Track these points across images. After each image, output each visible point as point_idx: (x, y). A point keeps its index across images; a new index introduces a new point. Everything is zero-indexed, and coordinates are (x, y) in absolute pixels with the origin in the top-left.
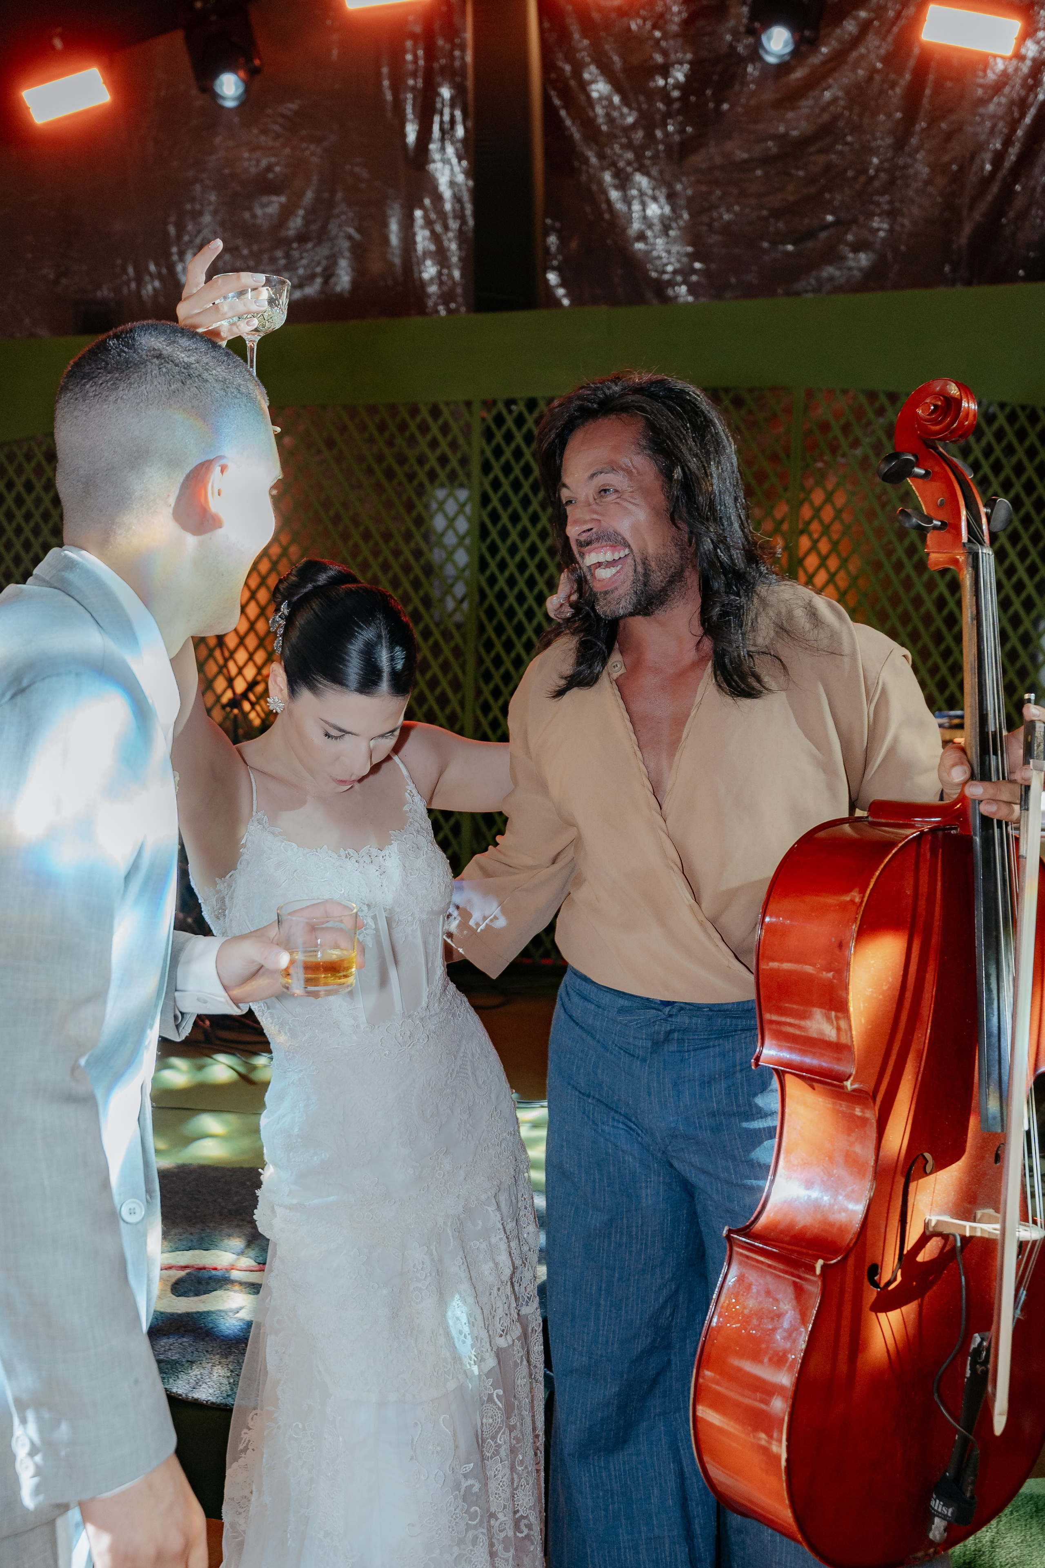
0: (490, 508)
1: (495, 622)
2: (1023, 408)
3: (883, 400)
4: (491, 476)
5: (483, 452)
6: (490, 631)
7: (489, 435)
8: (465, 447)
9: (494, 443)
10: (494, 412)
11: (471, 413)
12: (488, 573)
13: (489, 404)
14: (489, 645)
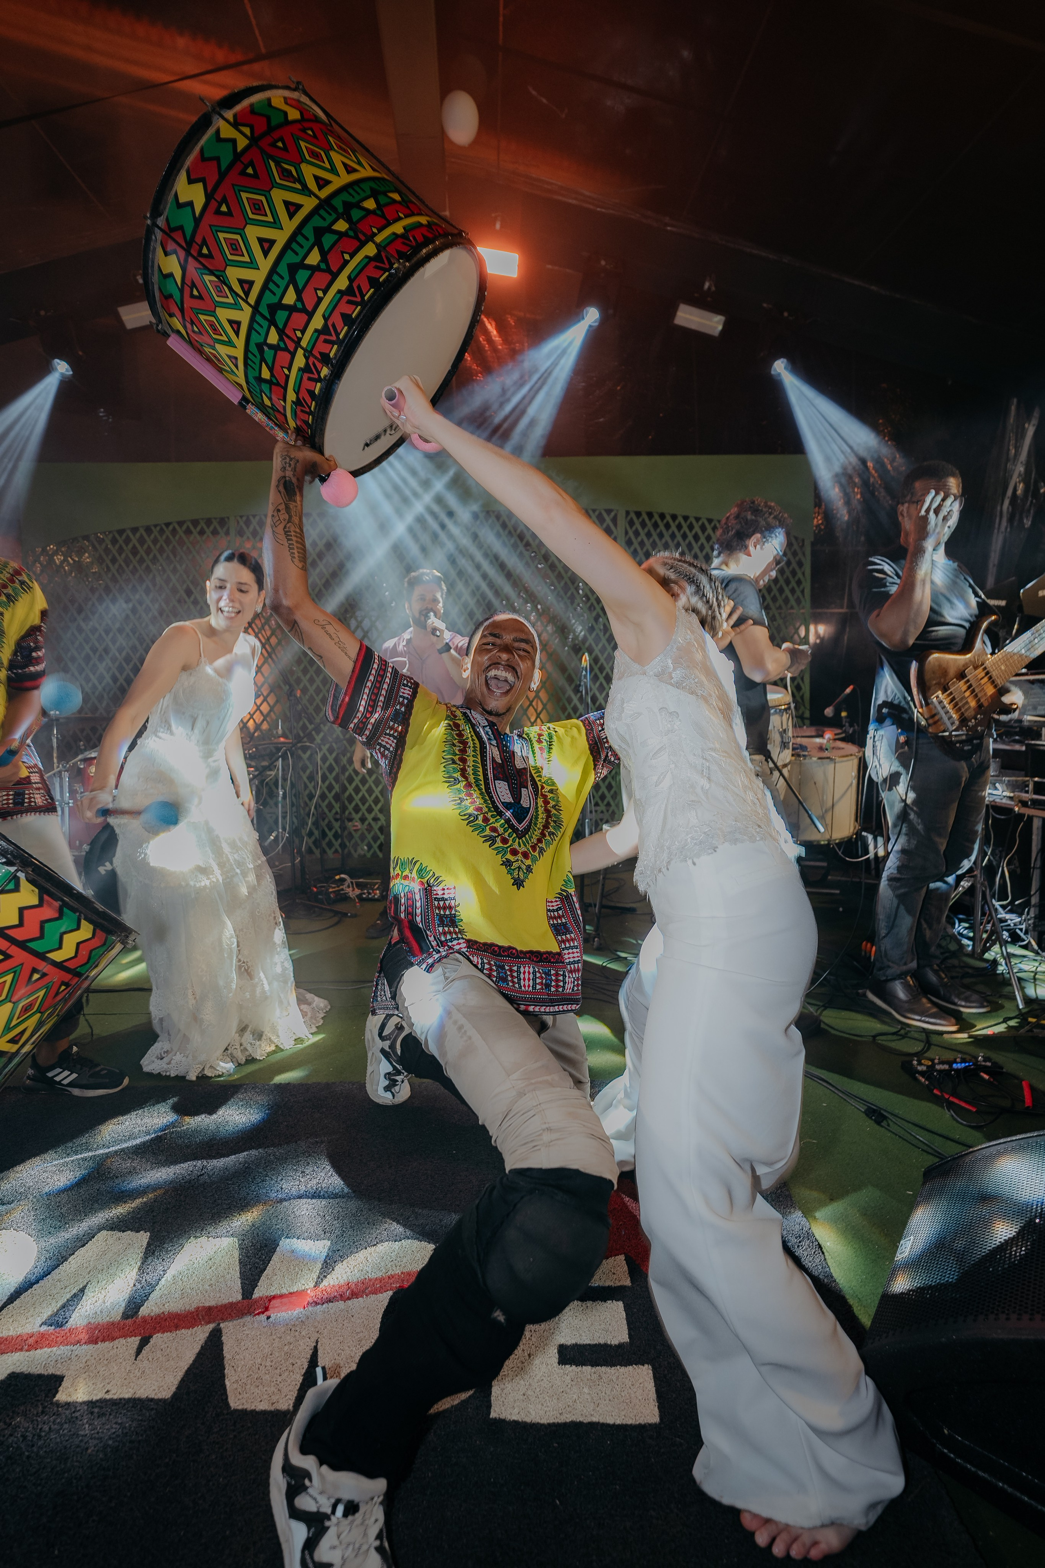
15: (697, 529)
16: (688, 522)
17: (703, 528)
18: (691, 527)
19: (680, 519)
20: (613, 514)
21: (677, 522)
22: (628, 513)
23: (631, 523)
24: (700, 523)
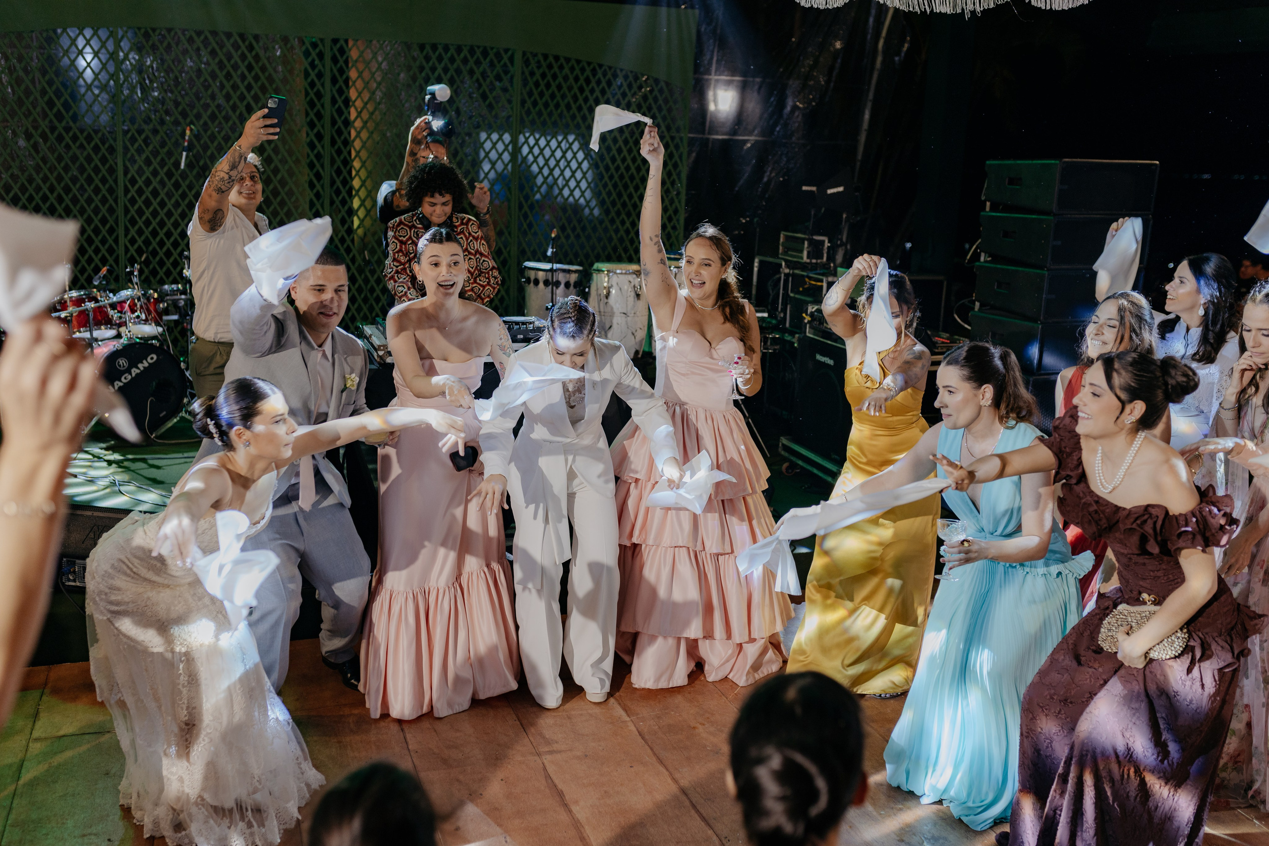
0: (337, 106)
1: (341, 178)
2: (632, 72)
3: (562, 60)
4: (337, 86)
5: (332, 70)
6: (338, 183)
7: (335, 60)
8: (320, 67)
9: (339, 65)
10: (338, 46)
11: (324, 46)
12: (336, 147)
13: (335, 41)
14: (338, 192)
15: (588, 72)
16: (581, 65)
17: (594, 72)
18: (583, 70)
19: (573, 62)
20: (510, 53)
21: (570, 64)
22: (524, 54)
23: (527, 63)
24: (592, 67)
